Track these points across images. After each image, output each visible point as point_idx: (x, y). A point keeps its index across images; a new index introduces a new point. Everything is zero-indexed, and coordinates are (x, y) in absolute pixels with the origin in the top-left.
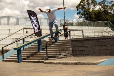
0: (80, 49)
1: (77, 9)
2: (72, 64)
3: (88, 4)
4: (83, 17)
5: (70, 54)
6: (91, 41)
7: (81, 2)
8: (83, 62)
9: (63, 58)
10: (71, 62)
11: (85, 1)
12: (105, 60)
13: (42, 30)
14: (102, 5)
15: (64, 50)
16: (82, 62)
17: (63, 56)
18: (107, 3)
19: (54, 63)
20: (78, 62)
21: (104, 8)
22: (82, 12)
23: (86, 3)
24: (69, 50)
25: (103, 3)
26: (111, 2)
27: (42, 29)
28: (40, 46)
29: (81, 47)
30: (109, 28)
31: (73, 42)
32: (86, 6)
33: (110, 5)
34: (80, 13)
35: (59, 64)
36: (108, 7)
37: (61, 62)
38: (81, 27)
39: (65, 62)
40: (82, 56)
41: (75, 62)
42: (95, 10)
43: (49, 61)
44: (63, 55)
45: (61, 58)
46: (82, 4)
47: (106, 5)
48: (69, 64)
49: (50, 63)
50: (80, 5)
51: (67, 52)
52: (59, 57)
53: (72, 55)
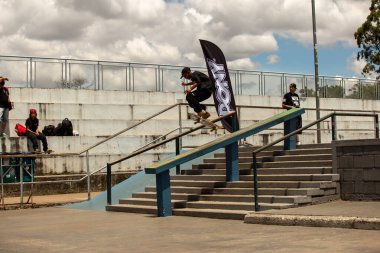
0: (367, 176)
1: (359, 43)
2: (340, 225)
4: (377, 67)
5: (332, 192)
7: (370, 18)
8: (375, 219)
9: (309, 206)
10: (334, 219)
13: (242, 110)
15: (311, 179)
16: (370, 220)
17: (309, 200)
19: (278, 223)
20: (359, 219)
22: (375, 52)
24: (329, 178)
27: (239, 107)
28: (235, 164)
29: (371, 168)
31: (344, 153)
34: (367, 54)
35: (295, 223)
37: (301, 218)
38: (370, 101)
39: (314, 218)
40: (374, 200)
41: (348, 219)
43: (261, 215)
44: (309, 193)
45: (301, 205)
46: (374, 25)
48: (330, 224)
49: (266, 222)
51: (322, 186)
52: (297, 202)
53: (338, 196)
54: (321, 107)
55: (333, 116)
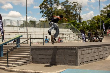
0: (40, 57)
1: (41, 8)
3: (51, 3)
4: (46, 15)
5: (30, 61)
6: (50, 50)
7: (44, 2)
8: (41, 72)
9: (23, 66)
11: (48, 1)
12: (63, 70)
14: (65, 5)
15: (24, 57)
17: (23, 63)
18: (70, 3)
19: (14, 71)
20: (37, 72)
21: (66, 8)
22: (45, 11)
23: (49, 3)
24: (29, 57)
25: (66, 3)
26: (74, 2)
29: (41, 55)
30: (70, 29)
31: (33, 50)
32: (49, 6)
33: (73, 5)
34: (43, 12)
35: (19, 72)
36: (70, 7)
37: (21, 70)
40: (42, 64)
41: (34, 71)
42: (58, 9)
43: (9, 69)
45: (21, 65)
46: (45, 3)
47: (68, 5)
49: (10, 71)
50: (43, 4)
51: (27, 60)
52: (20, 64)
53: (32, 62)
54: (28, 32)
55: (30, 39)
